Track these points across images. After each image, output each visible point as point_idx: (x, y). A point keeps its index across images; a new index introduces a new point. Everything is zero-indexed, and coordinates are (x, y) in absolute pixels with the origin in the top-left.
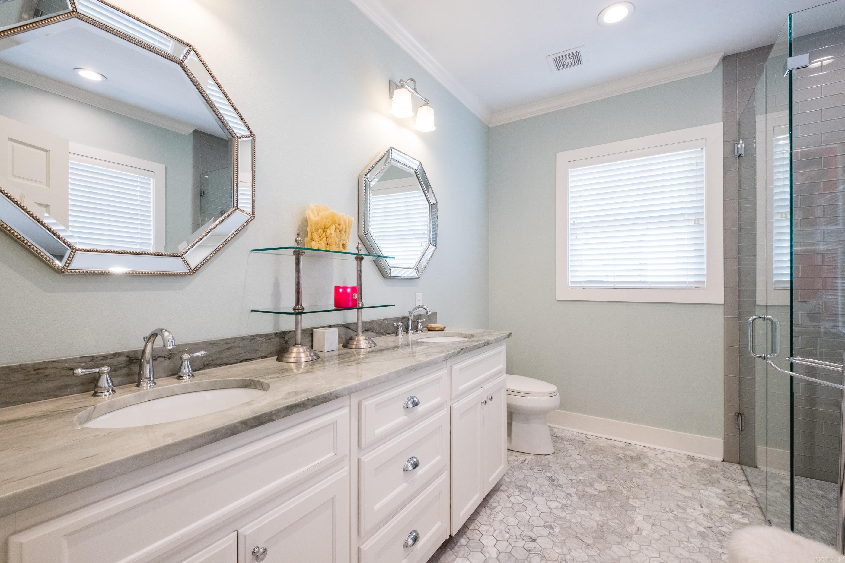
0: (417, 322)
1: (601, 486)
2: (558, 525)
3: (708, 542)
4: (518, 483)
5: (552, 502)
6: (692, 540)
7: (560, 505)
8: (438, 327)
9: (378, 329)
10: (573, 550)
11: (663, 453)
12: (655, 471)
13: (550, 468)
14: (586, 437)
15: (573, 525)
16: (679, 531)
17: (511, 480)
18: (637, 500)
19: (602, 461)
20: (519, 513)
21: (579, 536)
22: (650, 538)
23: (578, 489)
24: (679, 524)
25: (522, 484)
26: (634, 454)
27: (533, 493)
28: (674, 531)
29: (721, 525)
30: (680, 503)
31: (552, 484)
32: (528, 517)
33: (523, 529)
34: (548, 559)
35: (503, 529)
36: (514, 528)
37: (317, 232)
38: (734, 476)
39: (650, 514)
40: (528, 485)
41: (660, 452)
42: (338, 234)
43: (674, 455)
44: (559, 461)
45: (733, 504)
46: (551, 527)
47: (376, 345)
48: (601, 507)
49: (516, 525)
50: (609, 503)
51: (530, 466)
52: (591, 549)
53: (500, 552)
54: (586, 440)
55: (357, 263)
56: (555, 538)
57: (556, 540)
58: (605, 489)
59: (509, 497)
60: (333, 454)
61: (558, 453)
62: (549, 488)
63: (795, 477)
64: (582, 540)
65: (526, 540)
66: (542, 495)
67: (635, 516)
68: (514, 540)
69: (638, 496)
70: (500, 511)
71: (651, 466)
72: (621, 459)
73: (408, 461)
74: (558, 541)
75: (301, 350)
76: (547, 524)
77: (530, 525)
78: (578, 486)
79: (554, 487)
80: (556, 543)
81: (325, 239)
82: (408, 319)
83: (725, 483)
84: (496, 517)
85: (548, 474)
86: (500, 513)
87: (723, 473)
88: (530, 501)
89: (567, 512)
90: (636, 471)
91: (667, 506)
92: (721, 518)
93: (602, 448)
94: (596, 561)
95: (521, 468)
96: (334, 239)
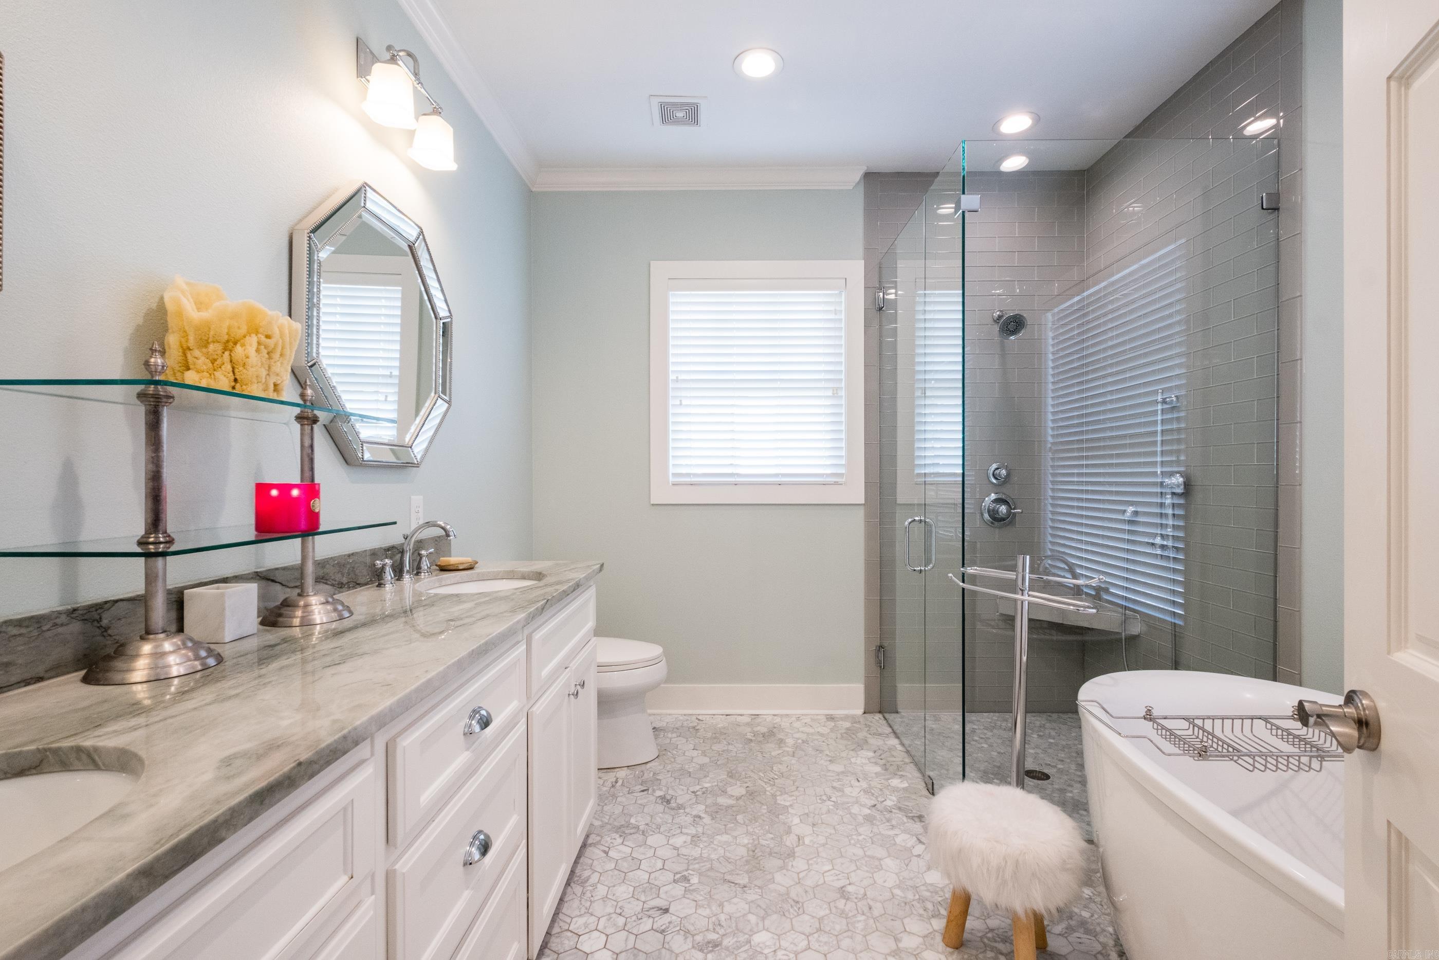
0: (419, 554)
1: (737, 790)
2: (694, 871)
3: (878, 826)
4: (616, 824)
5: (675, 836)
6: (861, 830)
7: (689, 837)
8: (463, 563)
9: (338, 577)
10: (725, 903)
11: (798, 719)
12: (797, 747)
13: (659, 781)
14: (697, 718)
15: (716, 864)
16: (844, 823)
17: (602, 821)
18: (786, 796)
19: (727, 750)
20: (630, 873)
21: (728, 877)
22: (815, 846)
23: (707, 803)
24: (841, 813)
25: (623, 823)
26: (764, 730)
27: (643, 832)
28: (839, 824)
29: (884, 799)
30: (835, 784)
31: (669, 808)
32: (646, 876)
33: (643, 898)
34: (695, 932)
35: (612, 911)
36: (629, 903)
37: (204, 350)
38: (879, 730)
39: (807, 811)
40: (633, 821)
41: (794, 719)
42: (264, 359)
43: (812, 719)
44: (669, 767)
45: (888, 766)
46: (686, 879)
47: (351, 613)
48: (745, 822)
49: (631, 895)
50: (753, 812)
51: (627, 788)
52: (749, 891)
53: (617, 954)
54: (698, 724)
55: (302, 430)
56: (695, 894)
57: (699, 898)
58: (743, 791)
59: (606, 853)
60: (345, 878)
61: (664, 755)
62: (666, 816)
63: (966, 714)
64: (733, 883)
65: (653, 916)
66: (658, 830)
67: (791, 819)
68: (634, 924)
69: (787, 789)
70: (598, 882)
71: (790, 741)
72: (751, 740)
73: (472, 844)
74: (701, 898)
75: (167, 646)
76: (678, 876)
77: (652, 888)
78: (705, 799)
79: (672, 812)
80: (700, 902)
81: (228, 367)
82: (402, 552)
83: (875, 742)
84: (594, 895)
85: (659, 793)
86: (599, 886)
87: (868, 729)
88: (643, 847)
89: (701, 846)
90: (774, 754)
91: (822, 793)
92: (881, 790)
93: (722, 731)
94: (760, 907)
95: (615, 797)
96: (254, 369)
